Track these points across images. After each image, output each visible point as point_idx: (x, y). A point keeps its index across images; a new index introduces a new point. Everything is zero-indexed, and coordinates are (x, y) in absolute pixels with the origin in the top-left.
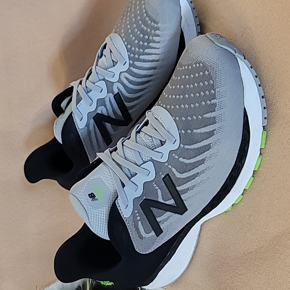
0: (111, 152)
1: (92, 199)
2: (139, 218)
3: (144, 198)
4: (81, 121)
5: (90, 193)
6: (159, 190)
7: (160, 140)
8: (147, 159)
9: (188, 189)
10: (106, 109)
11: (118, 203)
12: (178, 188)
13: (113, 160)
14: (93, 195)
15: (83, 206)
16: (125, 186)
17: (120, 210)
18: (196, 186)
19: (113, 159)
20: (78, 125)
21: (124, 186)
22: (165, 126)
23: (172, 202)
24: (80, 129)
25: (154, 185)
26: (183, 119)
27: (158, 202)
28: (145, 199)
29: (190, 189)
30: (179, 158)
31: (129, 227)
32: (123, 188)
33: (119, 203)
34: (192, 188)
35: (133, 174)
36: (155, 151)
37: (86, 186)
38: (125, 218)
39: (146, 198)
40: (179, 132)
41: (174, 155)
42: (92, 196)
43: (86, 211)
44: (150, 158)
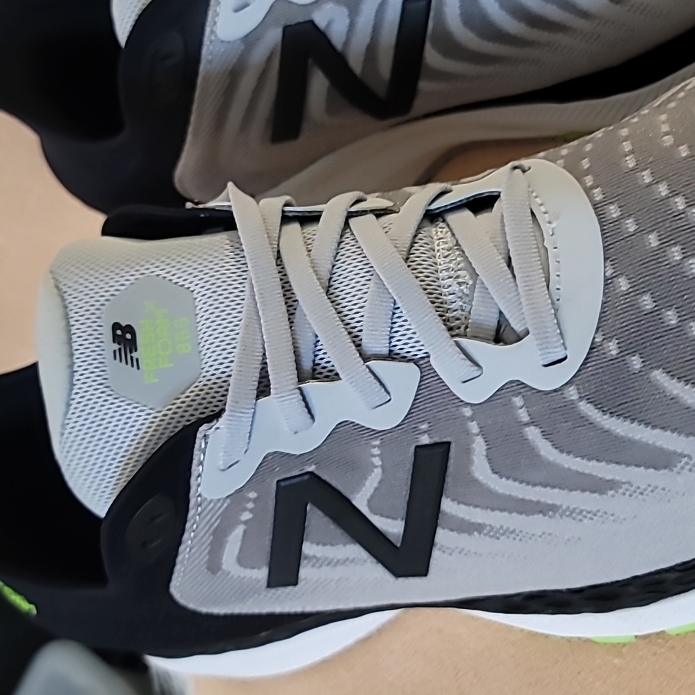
0: (286, 219)
1: (120, 349)
2: (246, 516)
3: (311, 468)
4: (237, 10)
5: (124, 324)
6: (378, 471)
7: (501, 313)
8: (407, 348)
9: (479, 528)
10: (352, 25)
11: (205, 436)
12: (447, 505)
13: (279, 257)
14: (128, 336)
15: (72, 355)
16: (269, 394)
17: (201, 463)
18: (513, 535)
19: (279, 252)
20: (219, 20)
21: (263, 389)
22: (553, 277)
23: (393, 527)
24: (216, 36)
25: (374, 447)
26: (647, 302)
27: (349, 502)
28: (311, 473)
29: (485, 532)
30: (527, 424)
31: (195, 526)
32: (258, 397)
33: (209, 440)
34: (496, 533)
35: (324, 368)
36: (458, 344)
37: (122, 285)
38: (200, 495)
39: (316, 472)
40: (594, 338)
41: (518, 401)
42: (125, 338)
43: (72, 376)
44: (421, 354)
